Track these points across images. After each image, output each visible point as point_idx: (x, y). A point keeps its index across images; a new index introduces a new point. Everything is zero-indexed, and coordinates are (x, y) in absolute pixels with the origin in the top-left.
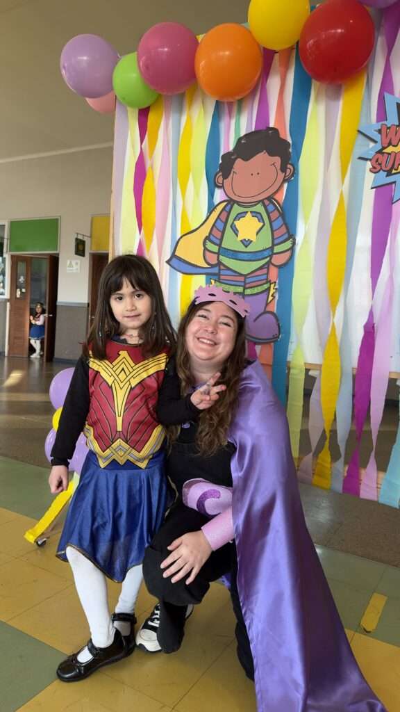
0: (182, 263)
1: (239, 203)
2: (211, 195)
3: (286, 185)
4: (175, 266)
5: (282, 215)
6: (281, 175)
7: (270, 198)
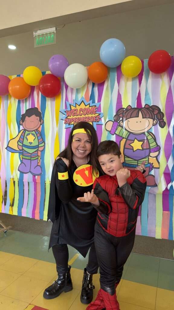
0: (11, 149)
1: (27, 131)
2: (19, 128)
3: (41, 126)
4: (9, 150)
5: (41, 135)
6: (40, 123)
7: (37, 130)
